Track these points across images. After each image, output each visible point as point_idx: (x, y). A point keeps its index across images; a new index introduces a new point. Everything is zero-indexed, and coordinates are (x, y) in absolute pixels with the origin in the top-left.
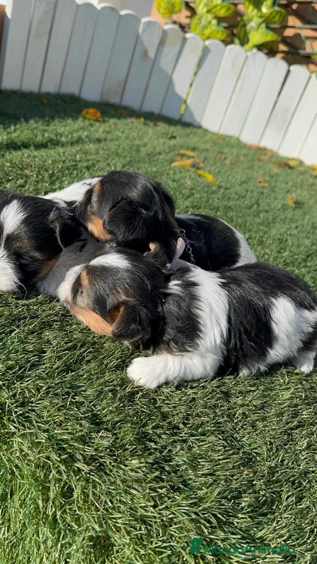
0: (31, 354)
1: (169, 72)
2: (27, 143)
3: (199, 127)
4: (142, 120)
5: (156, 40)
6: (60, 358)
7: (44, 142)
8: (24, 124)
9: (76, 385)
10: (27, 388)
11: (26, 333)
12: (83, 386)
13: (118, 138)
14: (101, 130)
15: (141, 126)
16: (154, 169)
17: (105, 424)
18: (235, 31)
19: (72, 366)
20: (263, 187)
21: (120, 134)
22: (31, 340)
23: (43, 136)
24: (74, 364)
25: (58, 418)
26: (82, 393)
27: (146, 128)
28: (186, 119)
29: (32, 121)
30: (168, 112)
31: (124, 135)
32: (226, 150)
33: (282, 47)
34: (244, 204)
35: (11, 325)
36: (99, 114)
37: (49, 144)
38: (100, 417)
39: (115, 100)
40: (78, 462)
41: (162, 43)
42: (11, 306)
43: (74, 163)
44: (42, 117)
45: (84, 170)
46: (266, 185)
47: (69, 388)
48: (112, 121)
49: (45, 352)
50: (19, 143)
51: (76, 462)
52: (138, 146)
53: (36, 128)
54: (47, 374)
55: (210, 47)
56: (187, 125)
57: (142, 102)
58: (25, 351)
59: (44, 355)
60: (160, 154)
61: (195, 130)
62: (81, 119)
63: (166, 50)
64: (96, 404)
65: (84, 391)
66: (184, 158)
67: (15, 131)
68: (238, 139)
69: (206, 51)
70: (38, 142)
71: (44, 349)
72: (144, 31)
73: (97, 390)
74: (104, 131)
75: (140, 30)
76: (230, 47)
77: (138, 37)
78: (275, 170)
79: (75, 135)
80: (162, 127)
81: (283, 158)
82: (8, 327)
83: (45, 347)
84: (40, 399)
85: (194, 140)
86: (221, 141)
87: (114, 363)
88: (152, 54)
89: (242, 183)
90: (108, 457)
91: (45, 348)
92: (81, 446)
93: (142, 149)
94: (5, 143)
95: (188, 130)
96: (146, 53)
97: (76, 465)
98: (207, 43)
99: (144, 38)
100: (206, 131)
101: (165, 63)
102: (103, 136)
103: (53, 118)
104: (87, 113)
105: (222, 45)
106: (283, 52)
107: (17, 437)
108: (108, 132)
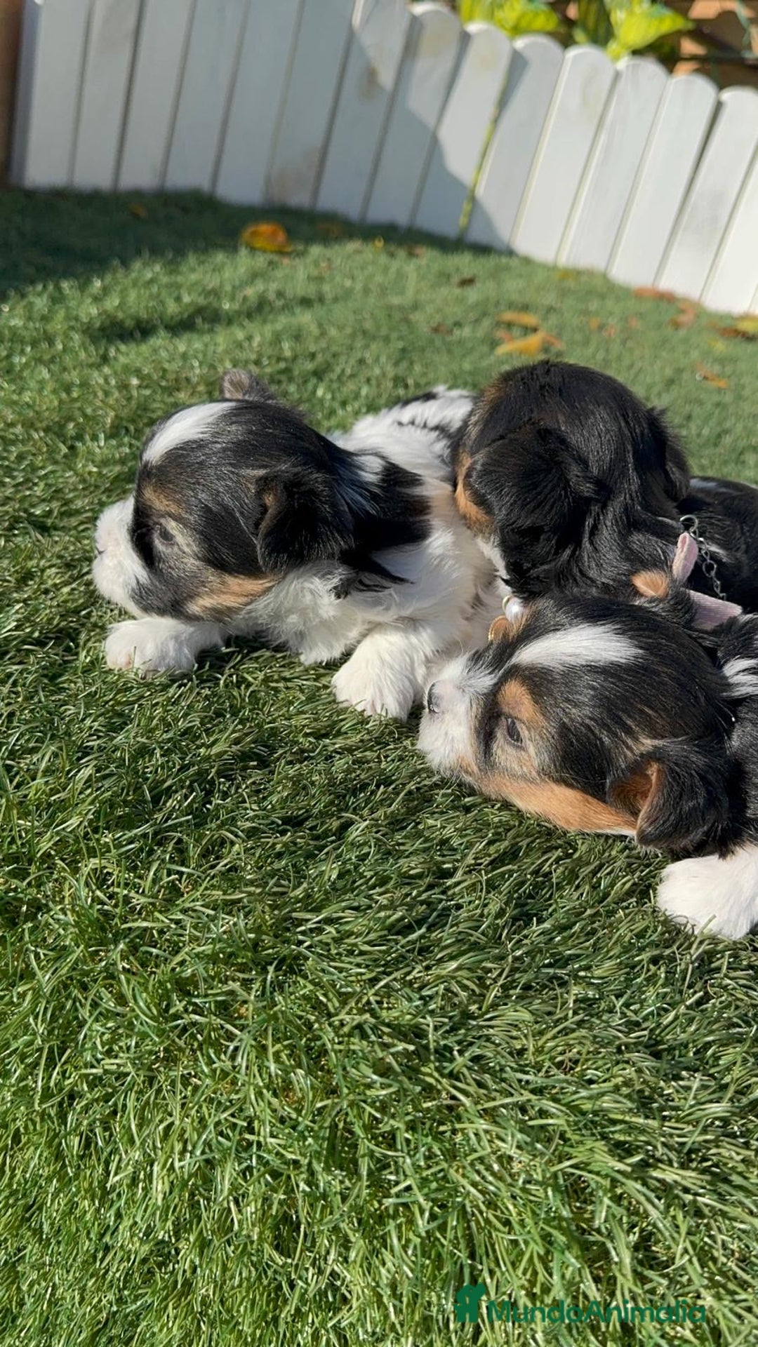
0: (421, 882)
1: (431, 120)
2: (147, 322)
3: (510, 253)
4: (379, 244)
5: (395, 44)
6: (491, 886)
7: (186, 316)
8: (121, 273)
9: (560, 953)
10: (453, 978)
11: (385, 826)
12: (578, 956)
13: (348, 294)
14: (301, 274)
15: (383, 259)
16: (467, 366)
17: (677, 1052)
18: (572, 11)
19: (527, 904)
20: (719, 390)
21: (348, 283)
22: (403, 844)
23: (178, 299)
24: (530, 896)
25: (562, 1053)
26: (582, 974)
27: (395, 265)
28: (476, 235)
29: (137, 265)
30: (429, 221)
31: (359, 287)
32: (594, 305)
33: (689, 47)
34: (699, 435)
35: (340, 810)
36: (281, 237)
37: (199, 321)
38: (657, 1036)
39: (299, 198)
40: (660, 1165)
41: (410, 48)
42: (312, 758)
43: (282, 365)
44: (157, 252)
45: (314, 381)
46: (722, 384)
47: (550, 966)
48: (316, 250)
49: (449, 874)
50: (129, 323)
51: (656, 1168)
52: (401, 308)
53: (152, 281)
54: (483, 934)
55: (527, 54)
56: (482, 250)
57: (367, 199)
58: (408, 879)
59: (449, 882)
60: (458, 324)
61: (504, 260)
62: (243, 252)
63: (422, 65)
64: (631, 1001)
65: (588, 968)
66: (516, 332)
67: (106, 291)
68: (604, 276)
69: (517, 64)
70: (172, 317)
71: (445, 866)
72: (366, 20)
73: (621, 963)
74: (309, 278)
75: (357, 19)
76: (572, 53)
77: (351, 36)
78: (721, 346)
79: (250, 292)
80: (427, 257)
81: (722, 317)
82: (333, 815)
83: (444, 859)
84: (494, 1006)
85: (513, 287)
86: (571, 283)
87: (624, 884)
88: (386, 78)
89: (670, 382)
90: (728, 1143)
91: (444, 863)
92: (650, 1122)
93: (416, 317)
94: (98, 325)
95: (490, 262)
96: (371, 75)
97: (655, 1174)
98: (520, 43)
99: (368, 39)
100: (527, 261)
101: (420, 100)
102: (311, 291)
103: (180, 253)
104: (254, 234)
105: (552, 46)
106: (693, 58)
107: (476, 1120)
108: (319, 279)
